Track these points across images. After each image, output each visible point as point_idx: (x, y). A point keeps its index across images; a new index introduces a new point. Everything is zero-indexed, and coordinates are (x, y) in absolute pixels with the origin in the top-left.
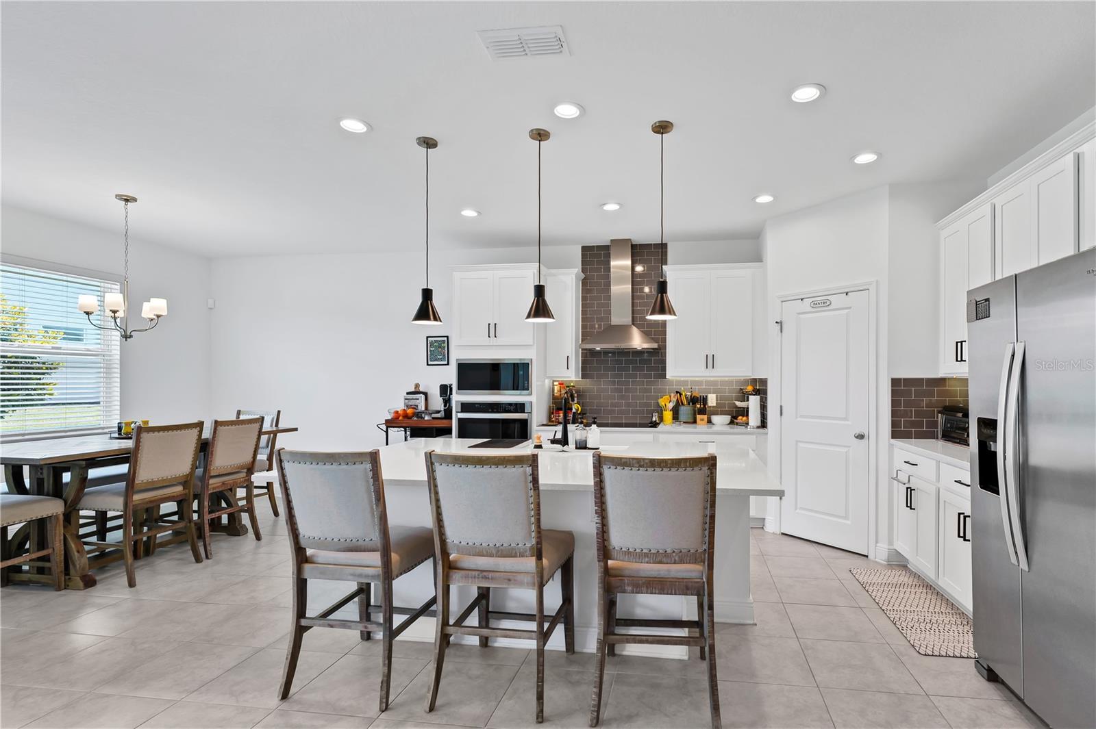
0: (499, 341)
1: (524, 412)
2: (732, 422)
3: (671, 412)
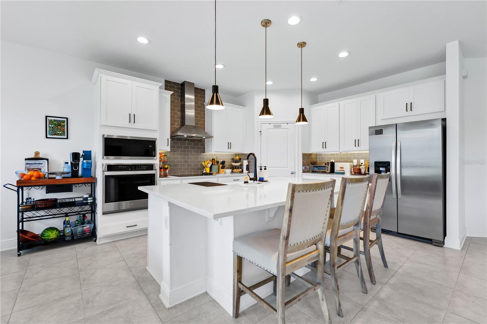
0: (136, 126)
1: (153, 170)
2: (232, 172)
3: (209, 168)
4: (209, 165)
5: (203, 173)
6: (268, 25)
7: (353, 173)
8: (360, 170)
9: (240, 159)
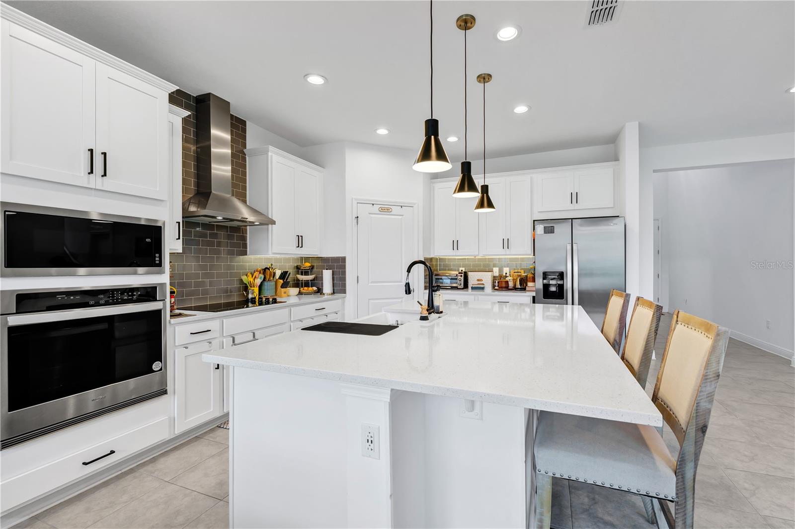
1: (154, 301)
2: (300, 293)
3: (258, 288)
4: (258, 281)
5: (248, 299)
6: (469, 25)
7: (496, 288)
8: (507, 282)
9: (312, 267)
